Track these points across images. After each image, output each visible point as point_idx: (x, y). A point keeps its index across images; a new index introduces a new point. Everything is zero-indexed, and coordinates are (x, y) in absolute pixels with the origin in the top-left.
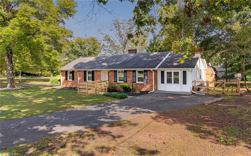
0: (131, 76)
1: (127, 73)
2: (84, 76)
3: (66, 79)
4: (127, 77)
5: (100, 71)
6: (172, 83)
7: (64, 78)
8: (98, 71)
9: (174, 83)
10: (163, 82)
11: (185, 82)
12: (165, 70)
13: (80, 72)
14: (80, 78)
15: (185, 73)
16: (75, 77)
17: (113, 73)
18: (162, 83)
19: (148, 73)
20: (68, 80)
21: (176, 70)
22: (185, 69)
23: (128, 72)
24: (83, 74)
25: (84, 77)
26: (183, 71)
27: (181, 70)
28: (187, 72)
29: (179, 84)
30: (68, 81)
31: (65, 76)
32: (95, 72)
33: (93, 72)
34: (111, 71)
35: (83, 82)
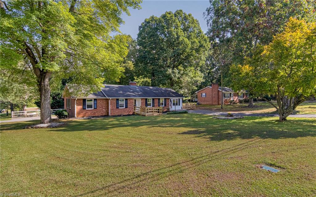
0: (157, 102)
3: (84, 108)
5: (133, 99)
7: (81, 107)
9: (176, 105)
11: (179, 104)
13: (111, 100)
14: (112, 106)
16: (97, 105)
17: (144, 101)
23: (155, 99)
25: (116, 105)
28: (180, 99)
30: (87, 110)
31: (82, 104)
32: (128, 100)
33: (126, 100)
34: (143, 99)
35: (115, 109)
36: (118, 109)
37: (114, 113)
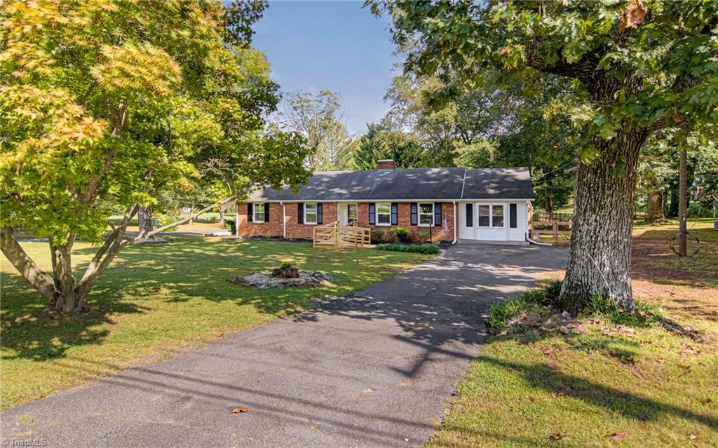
0: (408, 213)
1: (399, 208)
2: (299, 214)
3: (250, 219)
4: (399, 216)
5: (337, 203)
6: (488, 225)
7: (245, 217)
8: (332, 203)
9: (494, 225)
10: (469, 224)
11: (513, 224)
12: (475, 202)
13: (288, 206)
14: (288, 217)
15: (513, 207)
16: (270, 215)
17: (366, 208)
18: (467, 226)
19: (444, 207)
20: (254, 221)
21: (498, 202)
22: (513, 201)
23: (399, 205)
24: (295, 209)
25: (297, 215)
26: (511, 205)
27: (508, 202)
28: (517, 206)
29: (504, 227)
30: (255, 224)
31: (247, 213)
32: (324, 206)
33: (319, 204)
34: (361, 203)
35: (295, 225)
36: (302, 225)
37: (294, 234)
